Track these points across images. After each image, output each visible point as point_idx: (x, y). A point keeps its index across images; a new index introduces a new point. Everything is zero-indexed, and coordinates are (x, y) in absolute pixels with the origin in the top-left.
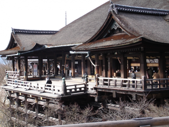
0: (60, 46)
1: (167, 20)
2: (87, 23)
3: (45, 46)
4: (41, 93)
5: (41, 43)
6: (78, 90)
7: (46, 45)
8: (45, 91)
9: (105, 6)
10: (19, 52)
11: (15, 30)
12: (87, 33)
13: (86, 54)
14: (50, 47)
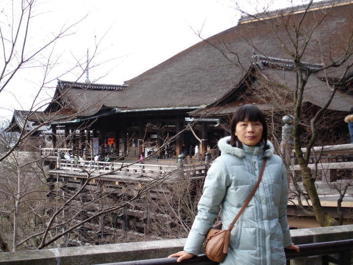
0: (146, 110)
1: (321, 78)
2: (179, 75)
3: (115, 110)
4: (138, 177)
5: (108, 105)
6: (197, 173)
7: (117, 107)
8: (142, 175)
9: (199, 49)
10: (78, 117)
11: (63, 82)
12: (187, 91)
13: (215, 123)
14: (124, 111)
